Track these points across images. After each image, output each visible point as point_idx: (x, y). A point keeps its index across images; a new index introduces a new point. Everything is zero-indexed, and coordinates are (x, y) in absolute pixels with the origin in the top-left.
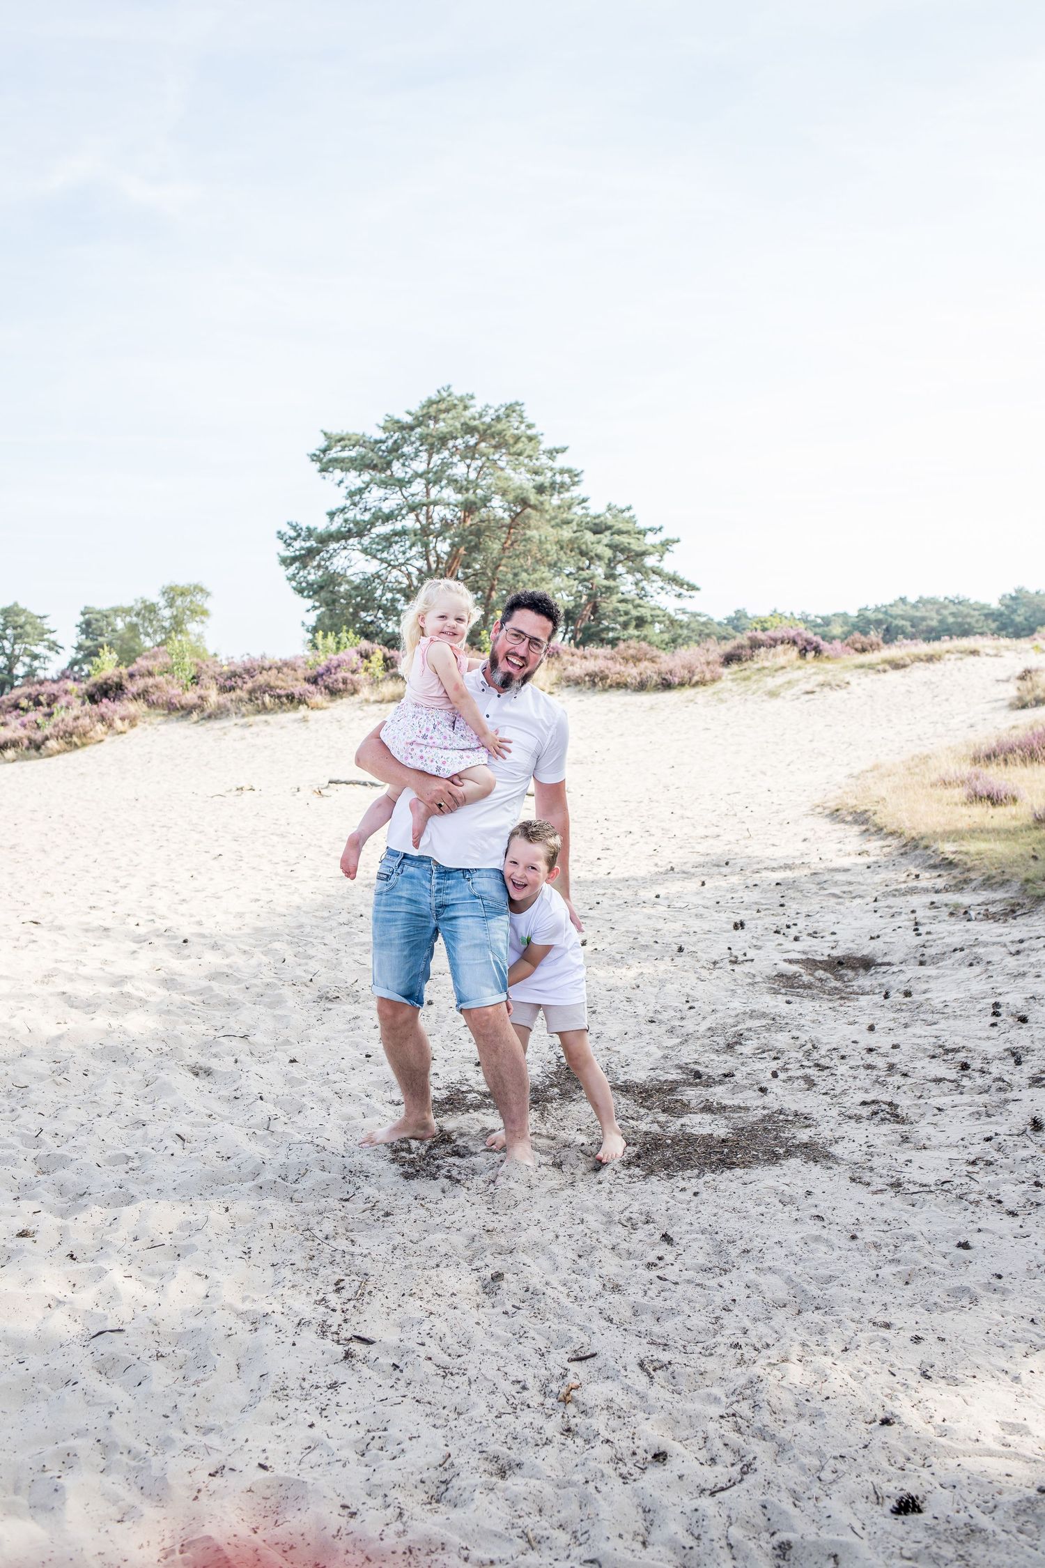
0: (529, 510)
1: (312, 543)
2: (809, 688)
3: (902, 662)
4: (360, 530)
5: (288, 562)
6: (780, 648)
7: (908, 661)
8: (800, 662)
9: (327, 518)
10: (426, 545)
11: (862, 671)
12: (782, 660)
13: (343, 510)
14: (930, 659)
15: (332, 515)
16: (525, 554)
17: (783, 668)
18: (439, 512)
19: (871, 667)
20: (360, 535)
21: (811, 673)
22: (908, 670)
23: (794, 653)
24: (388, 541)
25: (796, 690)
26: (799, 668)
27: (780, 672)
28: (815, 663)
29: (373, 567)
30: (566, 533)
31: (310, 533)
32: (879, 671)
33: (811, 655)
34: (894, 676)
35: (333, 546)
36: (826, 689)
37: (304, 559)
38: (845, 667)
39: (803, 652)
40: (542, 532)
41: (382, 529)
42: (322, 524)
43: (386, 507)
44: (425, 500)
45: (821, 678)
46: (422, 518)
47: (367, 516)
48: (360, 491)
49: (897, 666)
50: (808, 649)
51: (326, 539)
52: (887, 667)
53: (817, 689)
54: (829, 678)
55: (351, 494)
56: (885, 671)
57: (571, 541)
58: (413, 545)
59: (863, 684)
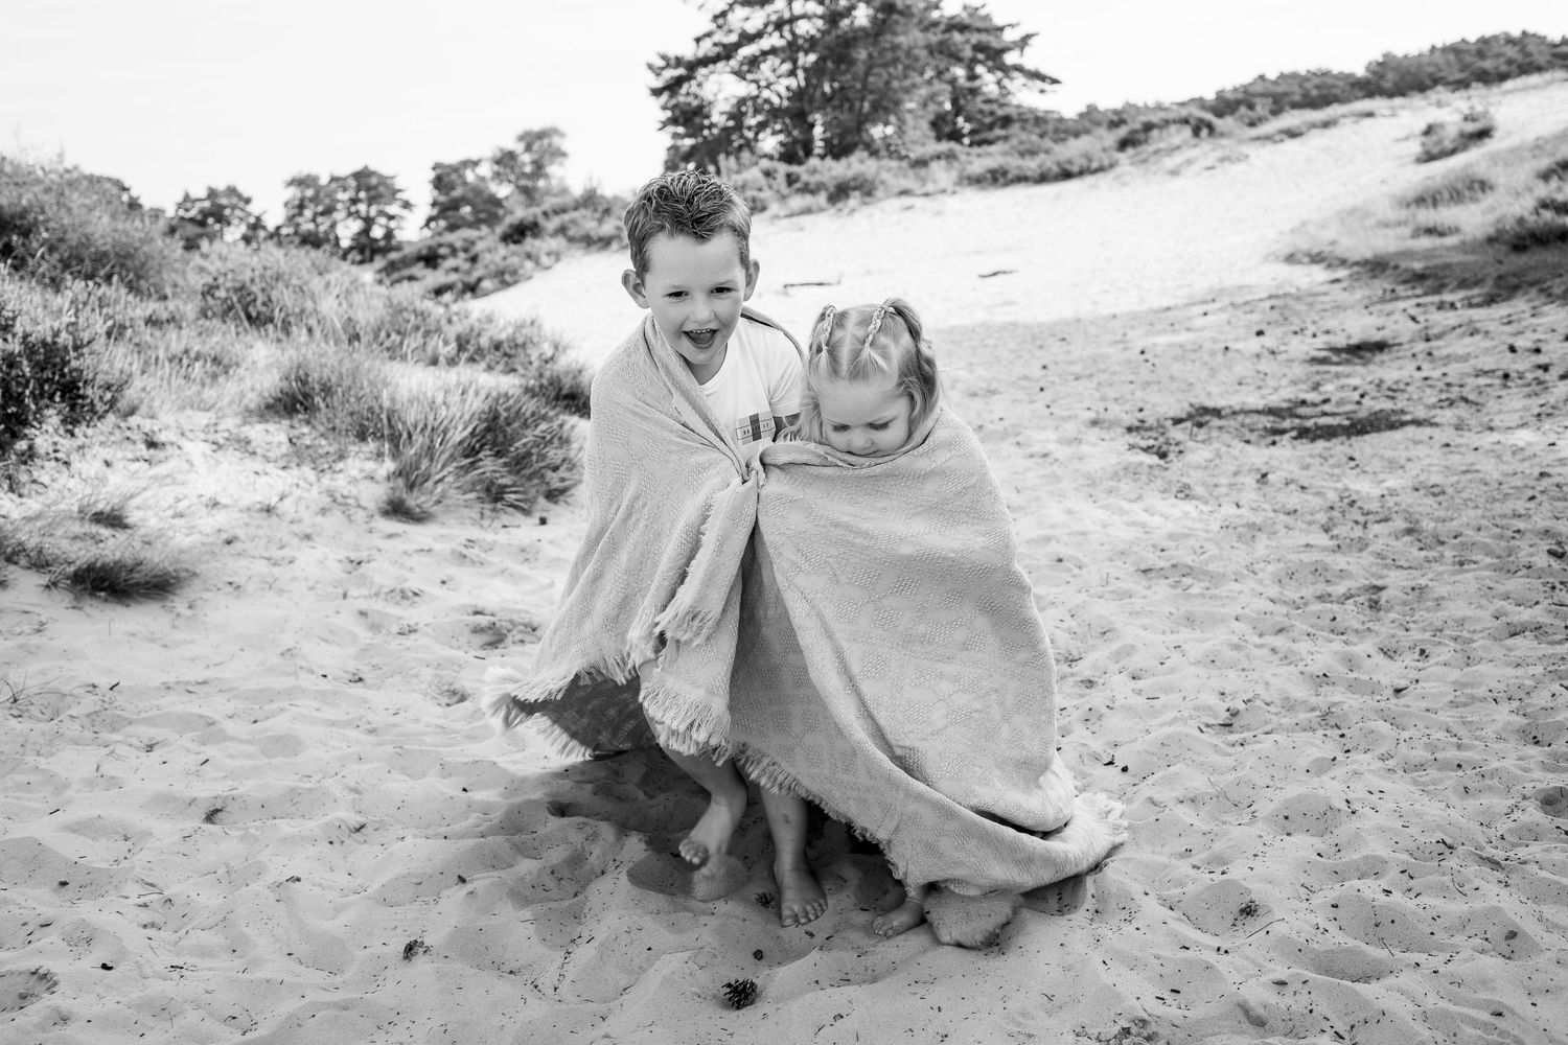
0: (895, 17)
1: (681, 71)
2: (1209, 164)
3: (1297, 131)
4: (727, 52)
5: (657, 92)
6: (1173, 128)
7: (1304, 129)
8: (1194, 141)
9: (694, 43)
10: (795, 62)
11: (1258, 143)
12: (1176, 140)
13: (709, 35)
14: (1326, 125)
15: (698, 40)
16: (895, 61)
17: (1178, 148)
18: (804, 28)
19: (1268, 138)
20: (728, 57)
21: (1205, 151)
22: (1304, 138)
23: (1187, 132)
24: (754, 62)
25: (1196, 167)
26: (1195, 146)
27: (1176, 152)
28: (1211, 140)
29: (743, 89)
30: (934, 38)
31: (679, 62)
32: (1276, 142)
33: (1204, 132)
34: (1291, 145)
35: (702, 71)
36: (1227, 164)
37: (673, 86)
38: (1241, 142)
39: (1196, 132)
40: (911, 37)
41: (747, 51)
42: (689, 52)
43: (752, 27)
44: (787, 15)
45: (1219, 154)
46: (788, 36)
47: (733, 38)
48: (723, 14)
49: (1293, 134)
50: (1199, 128)
51: (693, 66)
52: (1283, 136)
53: (1218, 165)
54: (1227, 152)
55: (716, 18)
56: (1282, 141)
57: (941, 43)
58: (783, 62)
59: (1261, 155)
